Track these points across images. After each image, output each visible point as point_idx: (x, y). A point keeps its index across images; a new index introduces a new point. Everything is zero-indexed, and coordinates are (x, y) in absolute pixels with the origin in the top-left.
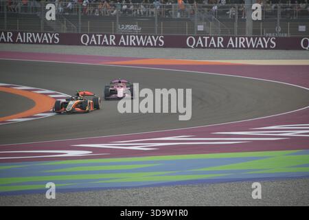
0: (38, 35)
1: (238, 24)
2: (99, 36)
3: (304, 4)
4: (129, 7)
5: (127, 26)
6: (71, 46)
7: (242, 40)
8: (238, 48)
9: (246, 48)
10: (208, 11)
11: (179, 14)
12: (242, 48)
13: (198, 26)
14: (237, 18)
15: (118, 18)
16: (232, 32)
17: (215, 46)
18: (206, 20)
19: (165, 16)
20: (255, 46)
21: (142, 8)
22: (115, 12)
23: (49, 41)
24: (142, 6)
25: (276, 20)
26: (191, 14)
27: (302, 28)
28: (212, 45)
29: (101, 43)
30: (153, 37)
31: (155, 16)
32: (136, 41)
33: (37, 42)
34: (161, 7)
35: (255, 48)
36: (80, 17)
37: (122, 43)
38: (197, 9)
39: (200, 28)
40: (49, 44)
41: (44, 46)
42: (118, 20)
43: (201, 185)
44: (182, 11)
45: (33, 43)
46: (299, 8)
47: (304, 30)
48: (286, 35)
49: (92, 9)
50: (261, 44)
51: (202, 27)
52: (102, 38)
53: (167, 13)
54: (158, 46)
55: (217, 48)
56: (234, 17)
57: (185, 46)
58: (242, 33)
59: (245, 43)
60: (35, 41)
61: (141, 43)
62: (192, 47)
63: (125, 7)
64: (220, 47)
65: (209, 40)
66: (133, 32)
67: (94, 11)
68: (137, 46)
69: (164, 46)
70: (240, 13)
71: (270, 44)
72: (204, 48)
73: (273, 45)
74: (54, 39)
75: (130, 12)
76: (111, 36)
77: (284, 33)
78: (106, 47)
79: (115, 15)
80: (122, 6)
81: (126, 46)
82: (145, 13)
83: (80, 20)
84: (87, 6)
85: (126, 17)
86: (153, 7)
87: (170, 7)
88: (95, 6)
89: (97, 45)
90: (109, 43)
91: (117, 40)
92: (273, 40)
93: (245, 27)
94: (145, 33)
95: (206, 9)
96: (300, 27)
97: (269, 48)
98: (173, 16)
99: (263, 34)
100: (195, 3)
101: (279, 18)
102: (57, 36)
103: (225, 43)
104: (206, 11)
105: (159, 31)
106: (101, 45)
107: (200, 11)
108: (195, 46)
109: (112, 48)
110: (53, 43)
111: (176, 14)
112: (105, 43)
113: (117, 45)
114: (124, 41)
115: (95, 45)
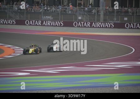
0: (6, 20)
1: (97, 17)
2: (34, 21)
3: (127, 8)
4: (47, 8)
5: (47, 17)
6: (21, 26)
7: (99, 24)
8: (97, 27)
9: (101, 27)
10: (84, 10)
11: (70, 12)
12: (99, 27)
13: (79, 17)
14: (96, 14)
15: (42, 13)
16: (94, 20)
17: (86, 26)
18: (82, 15)
19: (64, 12)
20: (105, 26)
21: (54, 9)
22: (41, 10)
23: (11, 23)
24: (53, 8)
25: (114, 15)
26: (76, 12)
27: (126, 19)
28: (85, 26)
30: (58, 22)
31: (59, 12)
32: (50, 24)
33: (6, 24)
34: (62, 8)
35: (104, 27)
36: (25, 13)
37: (44, 24)
38: (78, 10)
39: (80, 18)
40: (11, 24)
41: (8, 25)
42: (42, 14)
43: (79, 89)
44: (71, 10)
45: (4, 24)
46: (125, 9)
47: (127, 20)
48: (118, 22)
49: (30, 9)
50: (107, 25)
51: (81, 17)
53: (65, 11)
54: (60, 26)
55: (87, 27)
56: (95, 13)
57: (73, 26)
58: (98, 21)
59: (100, 25)
60: (5, 23)
61: (53, 24)
62: (76, 26)
63: (46, 8)
64: (89, 27)
65: (84, 24)
66: (49, 20)
67: (31, 10)
68: (51, 26)
69: (63, 26)
70: (98, 12)
71: (111, 25)
72: (81, 27)
73: (112, 26)
74: (13, 22)
75: (48, 10)
76: (39, 21)
77: (118, 21)
78: (37, 26)
79: (41, 12)
80: (44, 7)
81: (46, 26)
82: (55, 11)
83: (25, 14)
84: (28, 8)
85: (46, 13)
86: (58, 8)
87: (66, 8)
88: (32, 7)
89: (33, 25)
90: (38, 24)
91: (42, 23)
92: (113, 24)
93: (100, 18)
94: (54, 20)
95: (82, 10)
96: (125, 18)
97: (110, 28)
98: (67, 13)
99: (108, 21)
100: (77, 7)
101: (115, 14)
102: (14, 21)
103: (91, 25)
104: (82, 11)
105: (61, 19)
106: (34, 25)
107: (80, 10)
108: (77, 26)
109: (39, 27)
110: (13, 24)
111: (69, 12)
112: (36, 24)
113: (42, 25)
114: (45, 24)
115: (32, 25)
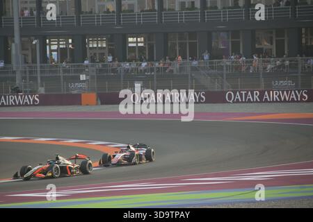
2: (244, 93)
5: (281, 82)
29: (245, 99)
32: (280, 96)
37: (266, 99)
40: (196, 102)
52: (246, 95)
54: (302, 101)
68: (281, 101)
69: (308, 101)
76: (255, 92)
78: (251, 104)
81: (270, 102)
89: (242, 102)
90: (253, 99)
106: (245, 102)
110: (199, 102)
112: (249, 99)
113: (261, 101)
114: (268, 97)
115: (240, 102)
